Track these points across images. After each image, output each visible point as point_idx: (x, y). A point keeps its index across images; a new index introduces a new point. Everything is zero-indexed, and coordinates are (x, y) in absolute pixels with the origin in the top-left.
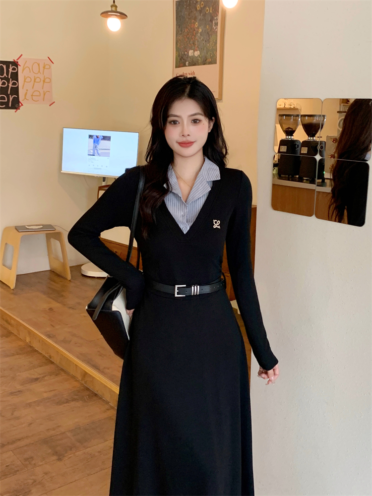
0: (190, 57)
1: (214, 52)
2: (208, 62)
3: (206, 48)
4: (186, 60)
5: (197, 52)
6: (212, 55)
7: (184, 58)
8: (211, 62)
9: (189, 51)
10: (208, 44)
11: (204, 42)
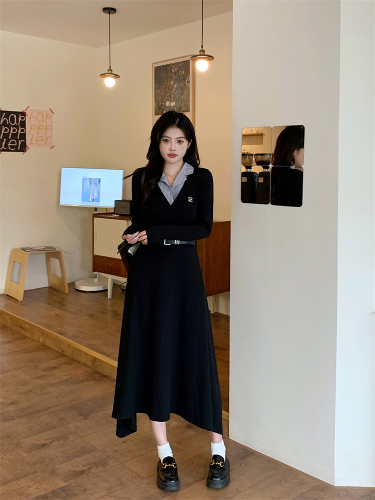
0: (167, 107)
1: (187, 103)
2: (182, 110)
3: (180, 100)
4: (163, 110)
5: (173, 103)
6: (185, 105)
7: (162, 107)
8: (185, 110)
9: (166, 102)
10: (182, 96)
11: (179, 95)
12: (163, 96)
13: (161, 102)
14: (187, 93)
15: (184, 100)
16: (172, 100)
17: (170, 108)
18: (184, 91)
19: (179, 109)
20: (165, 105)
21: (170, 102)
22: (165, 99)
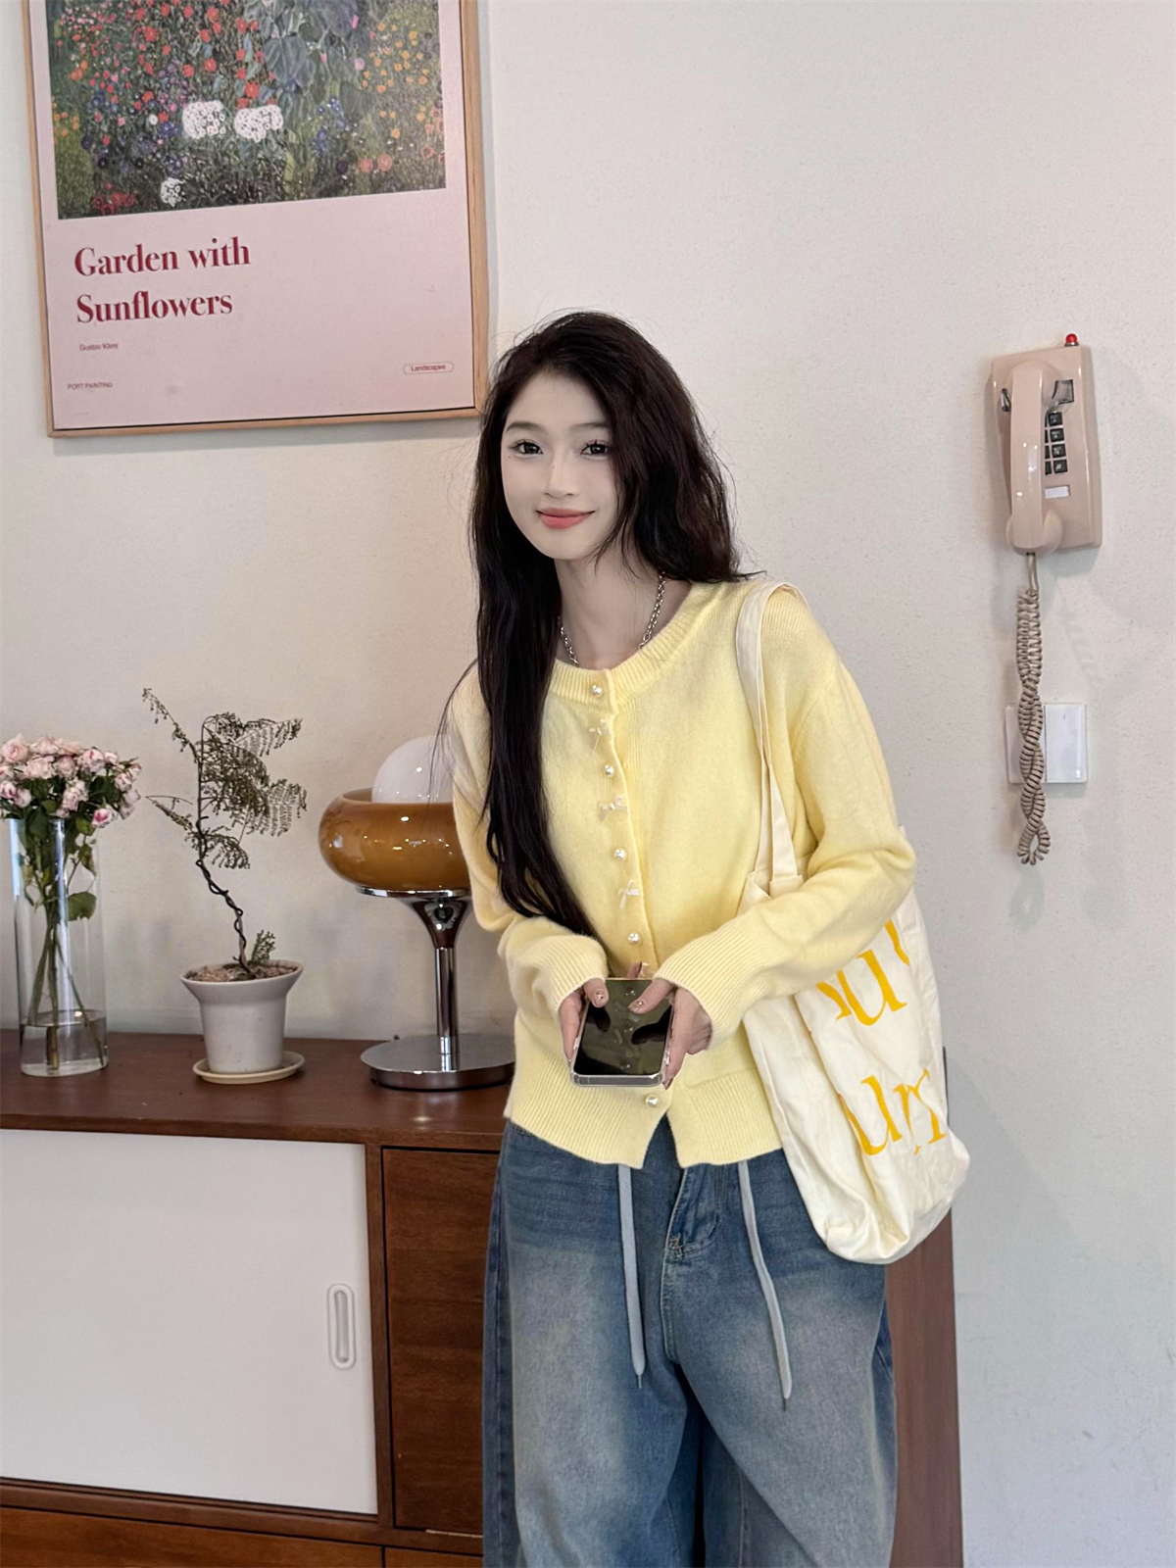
0: (196, 149)
1: (418, 111)
2: (365, 175)
3: (338, 87)
4: (157, 168)
5: (255, 112)
6: (395, 133)
7: (135, 152)
8: (392, 175)
9: (179, 110)
10: (359, 56)
11: (319, 47)
12: (145, 60)
13: (128, 109)
14: (407, 30)
15: (381, 89)
16: (251, 89)
17: (229, 157)
18: (371, 13)
19: (331, 165)
20: (166, 129)
21: (227, 106)
22: (169, 82)
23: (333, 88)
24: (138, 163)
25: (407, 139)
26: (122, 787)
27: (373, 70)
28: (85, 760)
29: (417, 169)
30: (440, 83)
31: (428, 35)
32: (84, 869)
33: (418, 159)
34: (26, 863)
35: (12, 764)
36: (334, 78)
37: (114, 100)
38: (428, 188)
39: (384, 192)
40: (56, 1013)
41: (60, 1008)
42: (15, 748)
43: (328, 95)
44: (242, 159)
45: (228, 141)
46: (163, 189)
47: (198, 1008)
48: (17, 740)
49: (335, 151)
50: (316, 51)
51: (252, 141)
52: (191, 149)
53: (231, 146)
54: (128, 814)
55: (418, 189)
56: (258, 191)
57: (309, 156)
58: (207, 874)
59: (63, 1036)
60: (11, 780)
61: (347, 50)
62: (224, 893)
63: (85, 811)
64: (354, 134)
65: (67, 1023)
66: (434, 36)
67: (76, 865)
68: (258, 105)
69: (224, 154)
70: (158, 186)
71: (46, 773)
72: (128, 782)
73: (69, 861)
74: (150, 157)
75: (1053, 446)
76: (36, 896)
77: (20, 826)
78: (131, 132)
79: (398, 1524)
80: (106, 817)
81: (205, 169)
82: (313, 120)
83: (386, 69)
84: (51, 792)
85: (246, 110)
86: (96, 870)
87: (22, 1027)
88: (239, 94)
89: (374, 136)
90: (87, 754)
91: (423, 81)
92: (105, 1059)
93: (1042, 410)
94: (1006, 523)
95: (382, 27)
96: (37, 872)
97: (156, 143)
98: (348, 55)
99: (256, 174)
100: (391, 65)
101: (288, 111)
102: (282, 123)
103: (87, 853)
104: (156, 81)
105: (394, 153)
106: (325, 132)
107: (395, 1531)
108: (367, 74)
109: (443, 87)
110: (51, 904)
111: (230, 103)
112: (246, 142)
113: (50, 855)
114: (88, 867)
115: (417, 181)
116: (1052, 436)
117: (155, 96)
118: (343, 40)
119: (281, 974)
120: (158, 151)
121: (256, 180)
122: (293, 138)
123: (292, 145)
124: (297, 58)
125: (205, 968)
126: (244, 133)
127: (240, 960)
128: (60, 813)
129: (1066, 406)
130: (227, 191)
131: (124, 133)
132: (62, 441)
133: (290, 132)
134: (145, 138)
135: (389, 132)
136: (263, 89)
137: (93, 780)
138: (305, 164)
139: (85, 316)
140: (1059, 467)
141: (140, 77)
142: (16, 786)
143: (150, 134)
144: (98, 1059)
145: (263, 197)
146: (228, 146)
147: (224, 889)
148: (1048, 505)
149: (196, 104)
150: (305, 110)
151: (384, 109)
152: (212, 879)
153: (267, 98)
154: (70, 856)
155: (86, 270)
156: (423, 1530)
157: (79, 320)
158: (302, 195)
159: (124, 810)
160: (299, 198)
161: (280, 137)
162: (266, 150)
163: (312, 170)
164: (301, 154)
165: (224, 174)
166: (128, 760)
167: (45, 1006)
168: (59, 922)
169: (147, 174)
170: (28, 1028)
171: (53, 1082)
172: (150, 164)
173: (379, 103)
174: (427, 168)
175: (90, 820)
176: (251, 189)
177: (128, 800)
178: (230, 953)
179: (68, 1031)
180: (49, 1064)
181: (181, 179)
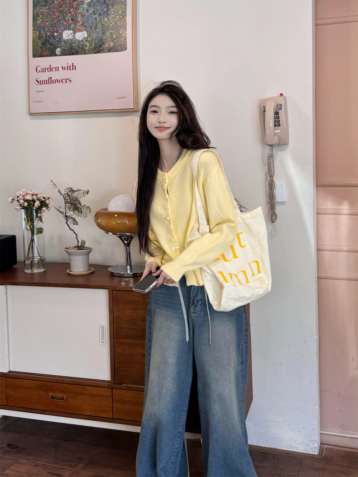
0: (65, 42)
1: (120, 31)
2: (106, 47)
3: (101, 25)
4: (56, 46)
5: (80, 33)
6: (114, 36)
7: (51, 42)
8: (113, 47)
9: (62, 32)
10: (106, 17)
11: (97, 16)
12: (55, 20)
13: (50, 31)
14: (119, 11)
15: (111, 25)
16: (80, 28)
17: (73, 44)
18: (110, 7)
19: (98, 45)
20: (59, 36)
21: (74, 32)
22: (60, 25)
23: (99, 26)
24: (51, 44)
25: (117, 38)
26: (48, 203)
27: (109, 21)
28: (39, 196)
29: (120, 46)
30: (126, 23)
31: (124, 12)
32: (40, 222)
33: (120, 43)
34: (26, 220)
35: (22, 196)
36: (100, 24)
37: (47, 28)
38: (123, 51)
39: (111, 52)
40: (33, 257)
41: (34, 256)
42: (23, 192)
43: (98, 28)
44: (76, 44)
45: (73, 40)
46: (57, 51)
47: (68, 257)
48: (24, 190)
49: (99, 42)
50: (96, 17)
51: (79, 40)
52: (64, 42)
53: (74, 41)
54: (49, 210)
55: (120, 51)
56: (79, 52)
57: (93, 43)
58: (68, 226)
59: (35, 263)
60: (22, 200)
61: (103, 16)
62: (73, 230)
63: (40, 208)
64: (104, 37)
65: (36, 260)
66: (125, 12)
67: (38, 221)
68: (81, 31)
69: (72, 43)
70: (56, 50)
71: (30, 198)
72: (49, 202)
73: (37, 220)
74: (54, 43)
75: (277, 120)
76: (29, 228)
77: (25, 211)
78: (50, 37)
79: (116, 383)
80: (44, 210)
81: (67, 47)
82: (94, 35)
83: (113, 20)
84: (32, 203)
85: (78, 33)
86: (43, 222)
87: (25, 260)
88: (77, 29)
89: (109, 37)
90: (39, 195)
91: (122, 23)
92: (45, 269)
93: (274, 111)
94: (264, 138)
95: (112, 10)
96: (29, 222)
97: (56, 39)
98: (103, 18)
99: (79, 48)
100: (114, 19)
101: (88, 32)
102: (87, 36)
103: (41, 218)
104: (57, 25)
105: (114, 42)
106: (97, 37)
107: (115, 385)
108: (108, 22)
109: (127, 24)
110: (32, 230)
111: (75, 31)
112: (78, 40)
113: (32, 218)
114: (41, 221)
115: (120, 49)
116: (276, 118)
117: (57, 29)
118: (102, 14)
119: (88, 249)
120: (56, 42)
121: (79, 49)
122: (89, 39)
123: (89, 41)
124: (91, 19)
125: (70, 247)
126: (77, 38)
127: (78, 245)
128: (34, 208)
129: (280, 110)
130: (72, 52)
131: (49, 36)
132: (32, 116)
133: (89, 38)
134: (53, 38)
135: (113, 36)
136: (83, 27)
137: (41, 201)
138: (91, 45)
139: (37, 83)
140: (278, 125)
141: (53, 24)
142: (24, 201)
143: (55, 37)
144: (44, 269)
145: (81, 54)
146: (73, 41)
147: (73, 229)
148: (275, 134)
149: (66, 31)
150: (92, 32)
151: (112, 30)
152: (70, 227)
153: (83, 30)
154: (37, 219)
155: (38, 71)
156: (122, 384)
157: (36, 84)
158: (90, 53)
159: (48, 209)
160: (89, 54)
161: (86, 39)
162: (82, 42)
163: (93, 47)
164: (91, 43)
165: (71, 48)
166: (48, 197)
167: (31, 255)
168: (34, 235)
169: (53, 47)
170: (26, 261)
171: (32, 274)
172: (54, 45)
173: (111, 29)
174: (122, 46)
175: (41, 210)
176: (78, 52)
177: (49, 207)
178: (76, 244)
179: (36, 262)
180: (31, 270)
181: (61, 49)
